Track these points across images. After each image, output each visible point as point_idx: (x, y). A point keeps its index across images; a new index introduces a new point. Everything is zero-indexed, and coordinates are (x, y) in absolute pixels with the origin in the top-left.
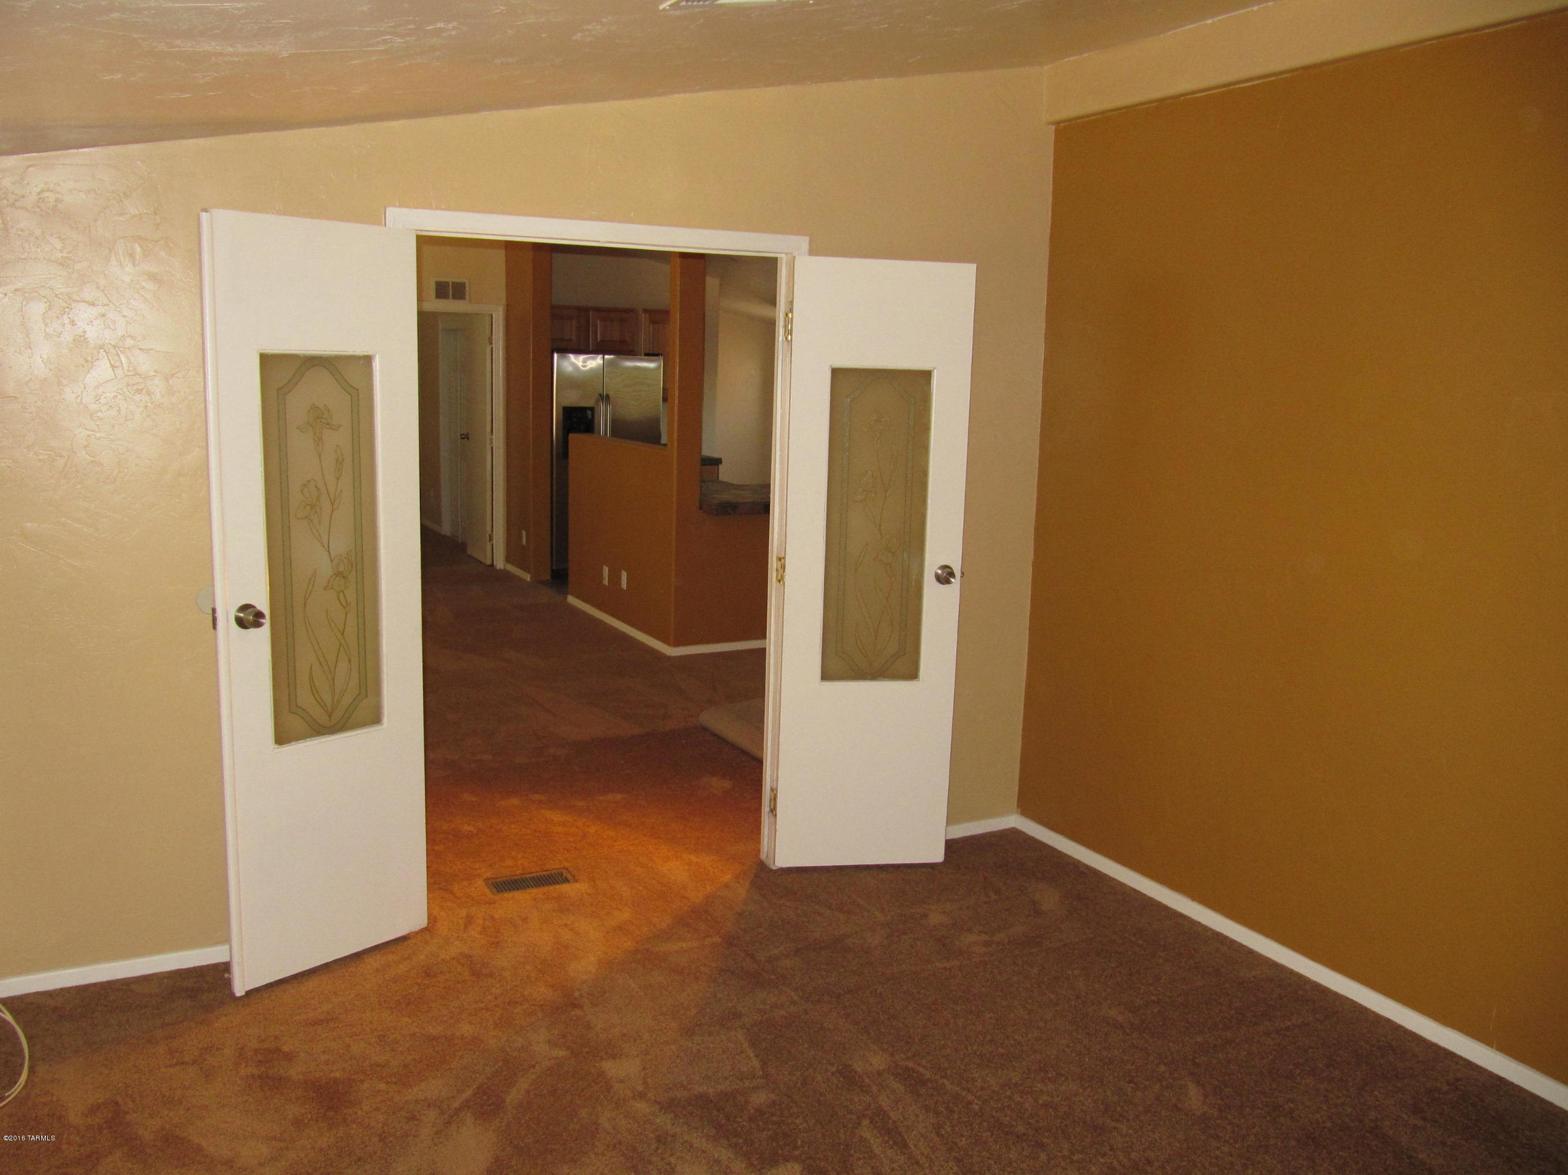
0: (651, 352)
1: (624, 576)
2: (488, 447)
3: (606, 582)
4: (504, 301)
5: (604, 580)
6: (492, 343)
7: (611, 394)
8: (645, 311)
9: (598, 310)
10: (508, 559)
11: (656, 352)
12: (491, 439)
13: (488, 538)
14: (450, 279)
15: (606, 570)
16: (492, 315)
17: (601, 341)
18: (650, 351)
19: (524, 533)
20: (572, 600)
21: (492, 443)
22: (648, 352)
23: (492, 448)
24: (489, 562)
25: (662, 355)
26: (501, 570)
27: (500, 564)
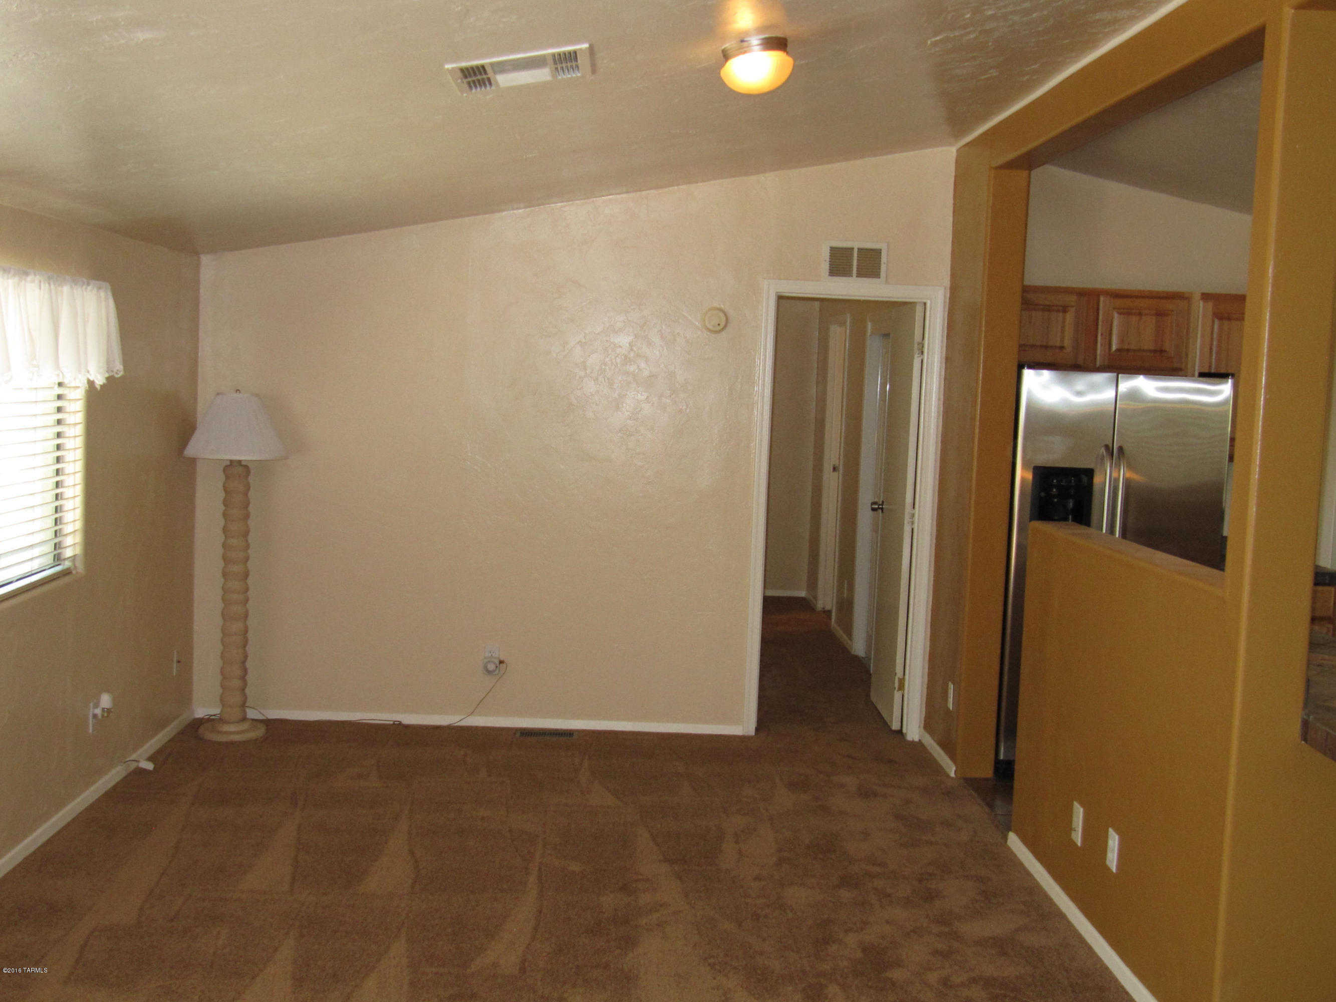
0: (1213, 371)
1: (1114, 842)
2: (907, 529)
3: (1078, 838)
4: (947, 281)
5: (1073, 833)
6: (922, 353)
7: (1127, 447)
8: (1206, 297)
9: (1117, 295)
10: (928, 725)
11: (1223, 371)
12: (913, 515)
13: (897, 685)
14: (856, 243)
15: (1079, 813)
16: (925, 304)
17: (1118, 350)
18: (1210, 366)
19: (951, 687)
20: (1014, 842)
21: (913, 523)
22: (1206, 370)
23: (913, 529)
24: (895, 726)
25: (1233, 375)
26: (913, 742)
27: (914, 731)
